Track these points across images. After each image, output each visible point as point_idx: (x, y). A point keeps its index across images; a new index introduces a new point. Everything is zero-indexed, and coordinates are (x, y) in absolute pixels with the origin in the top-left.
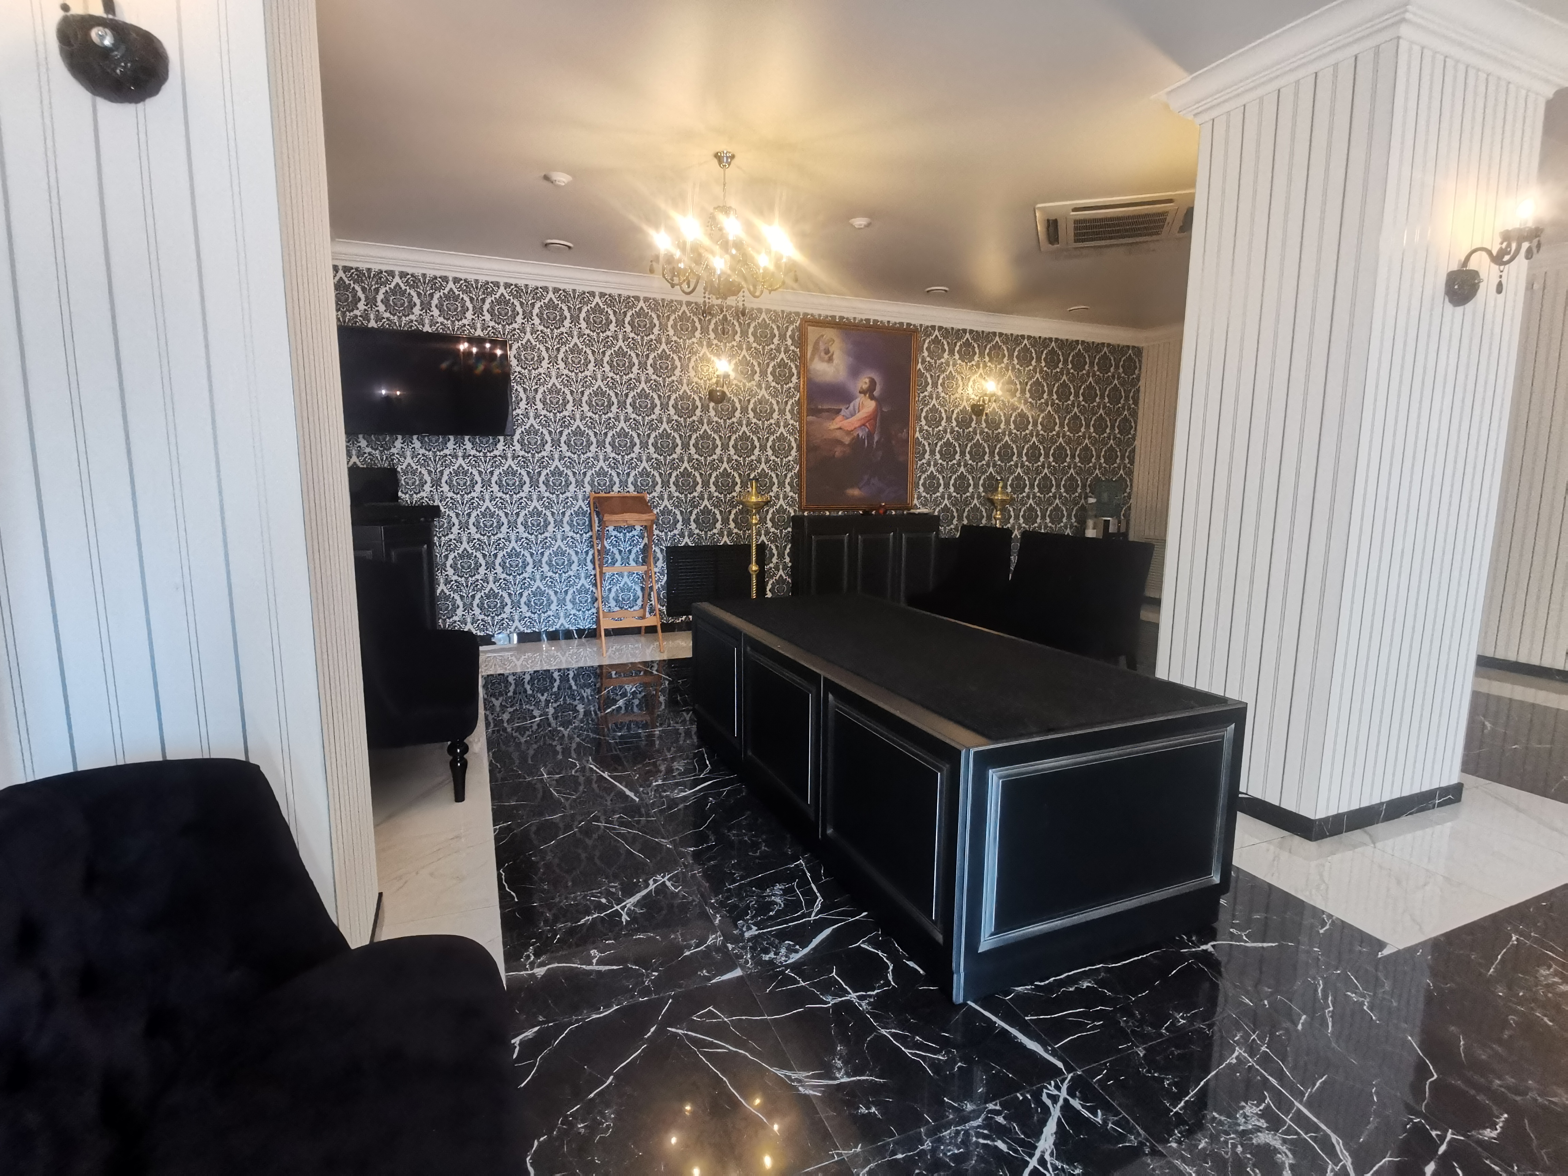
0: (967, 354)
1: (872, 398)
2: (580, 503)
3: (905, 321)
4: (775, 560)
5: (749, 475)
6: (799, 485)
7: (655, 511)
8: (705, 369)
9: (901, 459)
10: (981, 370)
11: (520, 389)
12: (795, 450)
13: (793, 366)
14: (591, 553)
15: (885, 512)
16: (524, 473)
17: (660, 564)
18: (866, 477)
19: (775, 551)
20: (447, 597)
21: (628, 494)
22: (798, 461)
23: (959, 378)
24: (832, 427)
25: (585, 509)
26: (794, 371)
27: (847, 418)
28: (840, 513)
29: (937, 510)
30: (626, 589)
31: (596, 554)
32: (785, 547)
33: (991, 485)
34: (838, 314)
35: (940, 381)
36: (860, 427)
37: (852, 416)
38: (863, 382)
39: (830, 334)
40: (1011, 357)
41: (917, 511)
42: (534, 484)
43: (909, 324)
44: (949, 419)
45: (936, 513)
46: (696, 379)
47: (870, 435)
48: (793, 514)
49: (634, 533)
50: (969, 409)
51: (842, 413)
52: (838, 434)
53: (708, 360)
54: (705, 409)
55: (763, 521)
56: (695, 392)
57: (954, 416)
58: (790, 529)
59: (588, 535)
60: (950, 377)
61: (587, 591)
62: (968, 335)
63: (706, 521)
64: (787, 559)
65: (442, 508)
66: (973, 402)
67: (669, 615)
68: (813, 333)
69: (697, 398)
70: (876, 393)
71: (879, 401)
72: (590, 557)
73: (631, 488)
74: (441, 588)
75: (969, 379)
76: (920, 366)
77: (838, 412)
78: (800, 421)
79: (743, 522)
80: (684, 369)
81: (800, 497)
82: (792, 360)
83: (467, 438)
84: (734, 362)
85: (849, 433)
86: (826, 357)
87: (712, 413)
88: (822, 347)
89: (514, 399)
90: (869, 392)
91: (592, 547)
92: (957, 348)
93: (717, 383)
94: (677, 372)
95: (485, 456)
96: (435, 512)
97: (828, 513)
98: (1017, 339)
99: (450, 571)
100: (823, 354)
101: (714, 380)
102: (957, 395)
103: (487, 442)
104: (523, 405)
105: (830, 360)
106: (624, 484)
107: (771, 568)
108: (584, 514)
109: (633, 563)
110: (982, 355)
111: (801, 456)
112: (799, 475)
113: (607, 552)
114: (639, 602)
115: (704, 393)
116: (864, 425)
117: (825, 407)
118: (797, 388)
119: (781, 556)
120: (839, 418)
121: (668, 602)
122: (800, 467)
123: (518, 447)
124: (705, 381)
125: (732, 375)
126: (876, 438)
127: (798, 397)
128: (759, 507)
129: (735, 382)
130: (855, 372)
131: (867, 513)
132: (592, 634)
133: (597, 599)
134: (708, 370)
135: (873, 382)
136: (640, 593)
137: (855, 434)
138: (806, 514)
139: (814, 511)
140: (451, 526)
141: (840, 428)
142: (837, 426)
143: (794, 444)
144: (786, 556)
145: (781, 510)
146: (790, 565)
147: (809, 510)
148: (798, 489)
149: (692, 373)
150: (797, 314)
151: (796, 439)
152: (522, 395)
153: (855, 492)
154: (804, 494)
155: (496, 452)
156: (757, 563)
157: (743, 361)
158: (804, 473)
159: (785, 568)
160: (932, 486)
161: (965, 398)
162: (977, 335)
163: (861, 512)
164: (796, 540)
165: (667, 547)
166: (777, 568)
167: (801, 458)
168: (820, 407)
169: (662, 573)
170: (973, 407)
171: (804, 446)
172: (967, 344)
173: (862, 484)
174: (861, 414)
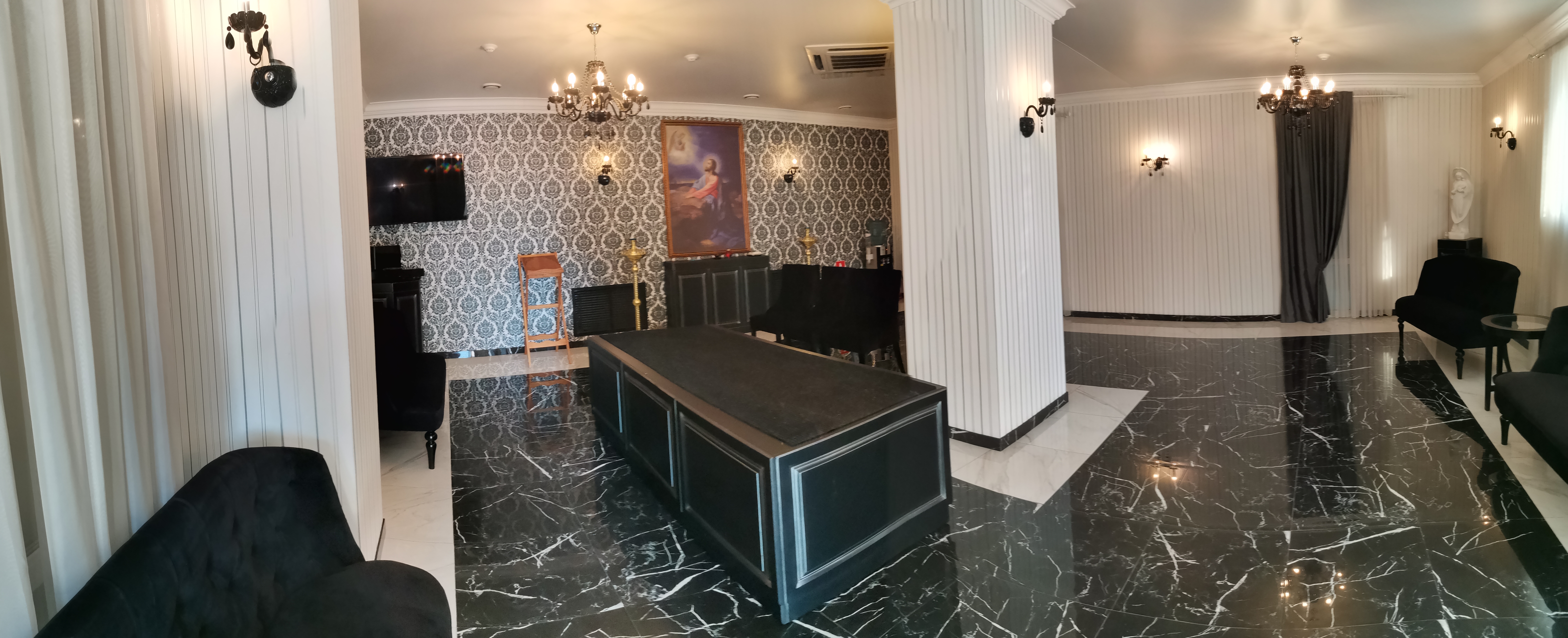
0: (777, 139)
1: (714, 174)
2: (512, 262)
3: (732, 117)
4: (653, 293)
5: (630, 234)
6: (667, 239)
7: (563, 265)
8: (594, 161)
9: (739, 217)
10: (788, 150)
11: (471, 186)
12: (662, 214)
13: (657, 155)
14: (520, 296)
15: (731, 256)
16: (475, 244)
17: (568, 301)
19: (652, 288)
21: (544, 255)
22: (666, 222)
23: (774, 156)
24: (688, 197)
25: (515, 266)
26: (659, 158)
27: (698, 190)
28: (699, 258)
29: (767, 252)
30: (544, 319)
31: (523, 297)
32: (660, 284)
33: (802, 231)
34: (685, 115)
35: (761, 159)
36: (707, 196)
37: (701, 188)
38: (707, 163)
39: (681, 131)
40: (806, 140)
41: (753, 254)
42: (482, 251)
43: (734, 121)
44: (769, 186)
45: (767, 254)
46: (588, 169)
47: (715, 202)
48: (664, 260)
49: (549, 280)
50: (783, 178)
51: (694, 186)
52: (693, 202)
53: (597, 155)
54: (596, 189)
55: (643, 266)
56: (588, 178)
57: (773, 184)
58: (663, 271)
59: (517, 284)
60: (767, 156)
61: (517, 322)
62: (776, 126)
63: (599, 268)
64: (662, 293)
65: (425, 270)
66: (784, 173)
67: (576, 335)
68: (670, 131)
69: (590, 182)
70: (717, 170)
71: (720, 176)
72: (519, 299)
73: (546, 250)
75: (780, 156)
76: (746, 149)
77: (691, 185)
78: (664, 193)
79: (628, 269)
80: (580, 162)
81: (669, 248)
82: (656, 151)
83: (439, 223)
84: (614, 155)
85: (700, 200)
86: (680, 147)
87: (601, 192)
88: (677, 140)
90: (712, 170)
91: (521, 291)
92: (770, 135)
93: (603, 171)
94: (575, 165)
95: (450, 234)
96: (420, 272)
97: (689, 259)
98: (809, 127)
99: (430, 311)
100: (677, 145)
101: (601, 169)
102: (773, 169)
103: (451, 224)
104: (473, 197)
105: (683, 149)
106: (541, 247)
107: (650, 299)
108: (515, 269)
109: (549, 302)
110: (787, 139)
111: (667, 218)
112: (666, 233)
113: (531, 295)
114: (554, 329)
115: (595, 179)
116: (710, 194)
117: (683, 182)
118: (661, 170)
119: (658, 290)
120: (692, 190)
121: (574, 327)
122: (667, 226)
123: (471, 227)
124: (595, 170)
125: (614, 165)
126: (719, 203)
127: (662, 176)
128: (639, 257)
129: (616, 169)
130: (700, 156)
131: (717, 258)
133: (524, 327)
134: (596, 162)
135: (714, 163)
136: (554, 322)
137: (705, 201)
138: (674, 260)
140: (431, 281)
141: (693, 197)
142: (691, 196)
143: (661, 211)
144: (661, 290)
145: (656, 258)
146: (664, 296)
147: (677, 257)
148: (667, 242)
149: (585, 165)
150: (660, 118)
151: (662, 207)
153: (708, 243)
154: (671, 246)
155: (457, 231)
156: (639, 297)
157: (622, 154)
158: (670, 231)
159: (661, 299)
160: (762, 235)
161: (779, 171)
162: (783, 126)
163: (714, 256)
164: (667, 279)
165: (572, 289)
166: (655, 299)
167: (667, 220)
168: (678, 183)
169: (569, 307)
170: (785, 176)
171: (669, 211)
172: (776, 132)
173: (712, 236)
174: (708, 186)
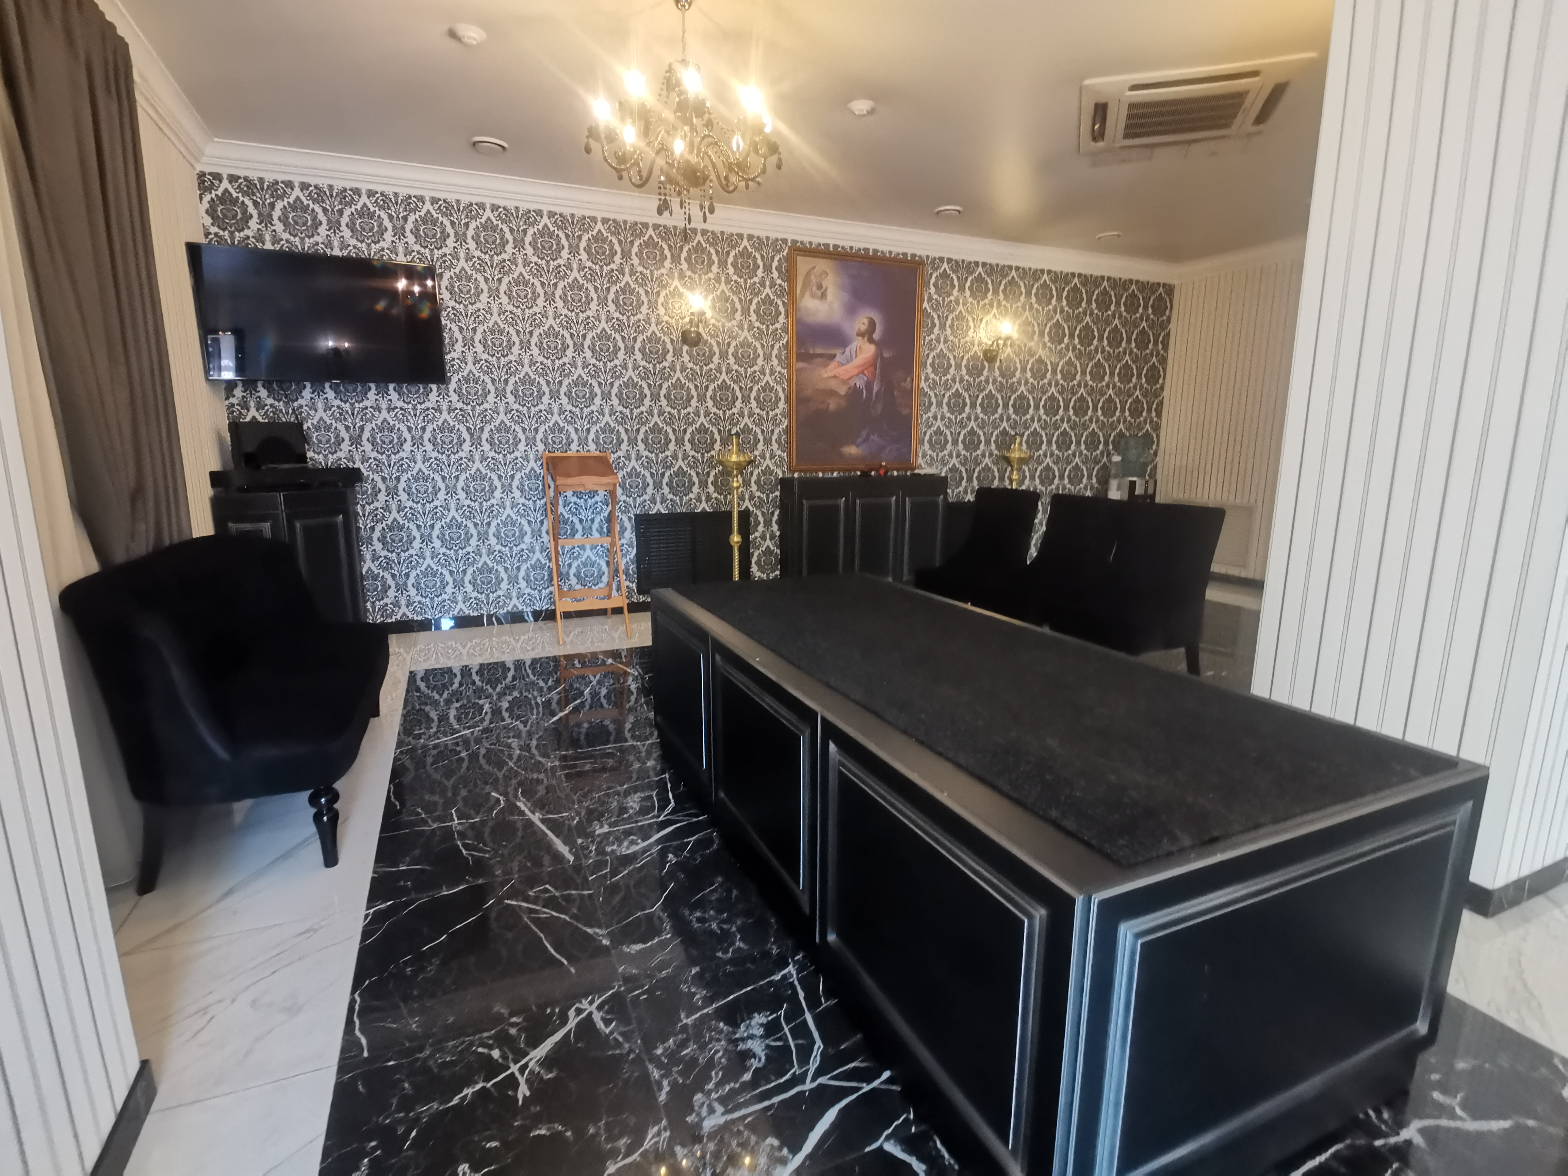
0: (979, 289)
1: (871, 341)
2: (532, 464)
3: (910, 252)
4: (761, 528)
5: (730, 430)
6: (788, 442)
7: (620, 475)
8: (677, 306)
9: (905, 412)
10: (995, 310)
11: (455, 328)
12: (783, 401)
13: (780, 303)
14: (546, 522)
15: (886, 473)
16: (463, 429)
17: (628, 534)
18: (864, 434)
19: (761, 519)
20: (375, 577)
21: (588, 454)
22: (788, 415)
23: (970, 319)
24: (825, 375)
25: (538, 471)
26: (782, 309)
27: (843, 365)
28: (835, 474)
29: (944, 470)
30: (589, 564)
31: (552, 524)
32: (773, 513)
33: (1006, 441)
34: (832, 242)
35: (949, 322)
36: (857, 375)
37: (848, 362)
38: (861, 323)
39: (822, 265)
40: (1028, 294)
41: (922, 472)
42: (476, 442)
43: (914, 256)
44: (958, 367)
45: (943, 474)
46: (666, 318)
47: (869, 385)
48: (781, 476)
49: (597, 498)
50: (981, 355)
51: (838, 358)
52: (833, 384)
53: (681, 295)
54: (678, 353)
55: (746, 483)
56: (665, 334)
57: (964, 363)
58: (778, 493)
59: (543, 501)
60: (960, 317)
61: (542, 566)
62: (980, 269)
63: (680, 485)
64: (775, 527)
65: (363, 470)
66: (984, 347)
67: (640, 591)
68: (803, 264)
69: (668, 341)
70: (876, 336)
71: (880, 345)
72: (545, 528)
73: (592, 447)
74: (368, 566)
75: (981, 320)
76: (925, 305)
77: (832, 357)
78: (789, 367)
79: (723, 487)
80: (653, 305)
81: (789, 455)
82: (779, 296)
83: (391, 387)
84: (711, 297)
85: (845, 382)
87: (686, 358)
88: (814, 279)
89: (447, 341)
90: (868, 335)
92: (968, 284)
93: (691, 321)
94: (644, 309)
95: (415, 409)
96: (353, 476)
97: (820, 475)
98: (1037, 274)
99: (378, 546)
100: (814, 289)
101: (687, 319)
102: (967, 339)
103: (417, 392)
104: (458, 347)
105: (823, 296)
106: (583, 442)
107: (756, 538)
108: (537, 477)
109: (596, 535)
110: (996, 292)
111: (789, 407)
112: (788, 431)
113: (566, 522)
114: (605, 579)
115: (676, 335)
116: (863, 373)
117: (819, 351)
118: (785, 329)
119: (768, 523)
120: (833, 365)
121: (638, 578)
122: (790, 422)
123: (454, 397)
124: (677, 320)
125: (709, 314)
126: (876, 389)
127: (786, 340)
128: (741, 468)
129: (713, 321)
130: (851, 310)
131: (865, 474)
132: (550, 615)
133: (553, 577)
134: (680, 308)
135: (872, 324)
136: (605, 568)
137: (852, 384)
138: (796, 475)
139: (805, 471)
140: (376, 492)
141: (835, 377)
142: (832, 374)
143: (781, 395)
144: (774, 524)
145: (767, 471)
146: (778, 534)
147: (801, 471)
148: (786, 446)
149: (662, 311)
150: (785, 241)
151: (784, 389)
152: (457, 334)
153: (852, 450)
154: (794, 452)
155: (428, 404)
156: (740, 532)
157: (721, 296)
158: (794, 429)
159: (772, 537)
160: (938, 443)
161: (976, 342)
162: (991, 269)
163: (859, 473)
164: (785, 506)
165: (636, 515)
166: (763, 538)
167: (790, 410)
168: (811, 352)
169: (630, 545)
170: (985, 353)
171: (794, 396)
172: (979, 279)
173: (859, 440)
174: (859, 360)
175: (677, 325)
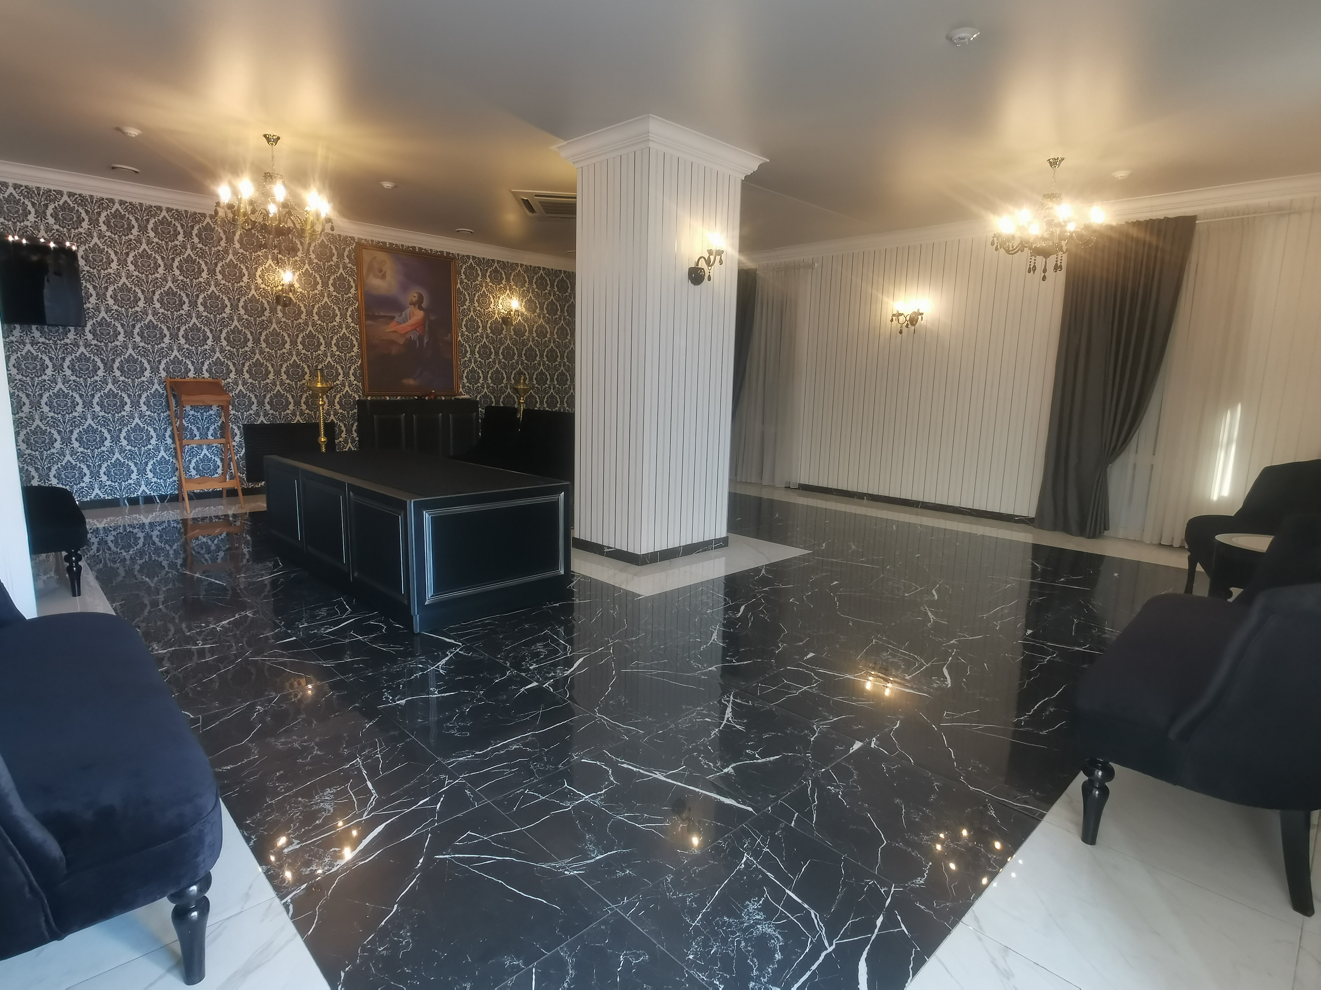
0: (496, 278)
1: (420, 308)
2: (156, 386)
3: (445, 250)
4: (343, 435)
5: (317, 366)
6: (362, 375)
7: (231, 395)
8: (271, 278)
9: (448, 357)
10: (508, 292)
11: (90, 286)
12: (356, 347)
13: (351, 280)
14: (169, 430)
15: (435, 398)
16: (97, 359)
17: (237, 439)
18: (419, 370)
19: (343, 428)
21: (203, 380)
22: (360, 356)
23: (491, 297)
24: (388, 330)
25: (162, 392)
26: (353, 284)
27: (401, 324)
28: (399, 398)
29: (479, 397)
30: (206, 459)
31: (175, 431)
32: (353, 425)
34: (388, 241)
35: (476, 298)
36: (412, 331)
37: (405, 322)
38: (413, 295)
39: (381, 256)
40: (531, 283)
41: (462, 397)
42: (109, 369)
43: (448, 253)
44: (485, 328)
45: (478, 399)
46: (263, 286)
47: (421, 338)
48: (358, 398)
49: (211, 412)
50: (500, 320)
51: (396, 319)
53: (274, 271)
54: (273, 311)
55: (331, 404)
56: (263, 297)
57: (489, 325)
58: (356, 411)
59: (166, 414)
60: (484, 295)
61: (167, 462)
62: (496, 264)
63: (279, 404)
64: (355, 435)
66: (502, 315)
67: (249, 480)
68: (367, 255)
69: (265, 302)
70: (424, 305)
71: (427, 312)
72: (168, 433)
73: (206, 375)
75: (499, 297)
76: (459, 286)
78: (360, 324)
79: (312, 405)
80: (252, 276)
81: (363, 385)
82: (350, 275)
83: (34, 327)
84: (298, 273)
85: (402, 335)
86: (380, 274)
87: (280, 315)
88: (375, 266)
89: (84, 295)
90: (418, 304)
91: (171, 424)
92: (488, 274)
93: (283, 290)
94: (245, 279)
95: (55, 344)
97: (388, 398)
98: (536, 270)
99: (24, 445)
100: (376, 272)
101: (280, 288)
102: (490, 310)
103: (57, 331)
104: (93, 300)
105: (383, 277)
106: (198, 371)
107: (340, 441)
108: (161, 396)
109: (211, 438)
110: (508, 280)
111: (362, 351)
112: (361, 367)
113: (186, 429)
114: (220, 471)
115: (271, 298)
116: (415, 329)
117: (382, 314)
118: (356, 298)
119: (349, 432)
121: (247, 471)
122: (362, 361)
123: (90, 337)
124: (272, 288)
125: (297, 285)
126: (425, 341)
127: (357, 305)
128: (326, 392)
129: (300, 290)
131: (421, 398)
133: (177, 469)
134: (274, 279)
135: (421, 298)
136: (219, 463)
137: (408, 337)
138: (369, 398)
139: (376, 396)
140: (21, 405)
141: (395, 331)
142: (393, 330)
143: (355, 343)
144: (354, 432)
145: (347, 395)
146: (357, 439)
147: (372, 396)
148: (361, 378)
149: (259, 281)
150: (353, 238)
151: (357, 338)
152: (91, 290)
153: (411, 382)
154: (367, 382)
155: (67, 341)
156: (325, 435)
157: (306, 273)
158: (366, 366)
159: (353, 441)
160: (473, 378)
161: (496, 312)
162: (503, 265)
163: (416, 398)
164: (360, 419)
165: (244, 425)
166: (346, 441)
167: (362, 354)
168: (376, 314)
169: (240, 446)
170: (504, 319)
171: (365, 345)
172: (496, 271)
173: (415, 375)
174: (413, 321)
175: (272, 291)
